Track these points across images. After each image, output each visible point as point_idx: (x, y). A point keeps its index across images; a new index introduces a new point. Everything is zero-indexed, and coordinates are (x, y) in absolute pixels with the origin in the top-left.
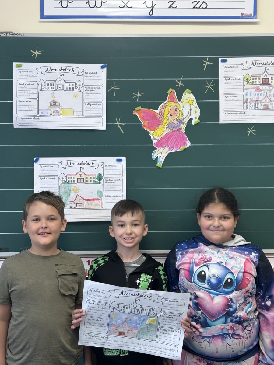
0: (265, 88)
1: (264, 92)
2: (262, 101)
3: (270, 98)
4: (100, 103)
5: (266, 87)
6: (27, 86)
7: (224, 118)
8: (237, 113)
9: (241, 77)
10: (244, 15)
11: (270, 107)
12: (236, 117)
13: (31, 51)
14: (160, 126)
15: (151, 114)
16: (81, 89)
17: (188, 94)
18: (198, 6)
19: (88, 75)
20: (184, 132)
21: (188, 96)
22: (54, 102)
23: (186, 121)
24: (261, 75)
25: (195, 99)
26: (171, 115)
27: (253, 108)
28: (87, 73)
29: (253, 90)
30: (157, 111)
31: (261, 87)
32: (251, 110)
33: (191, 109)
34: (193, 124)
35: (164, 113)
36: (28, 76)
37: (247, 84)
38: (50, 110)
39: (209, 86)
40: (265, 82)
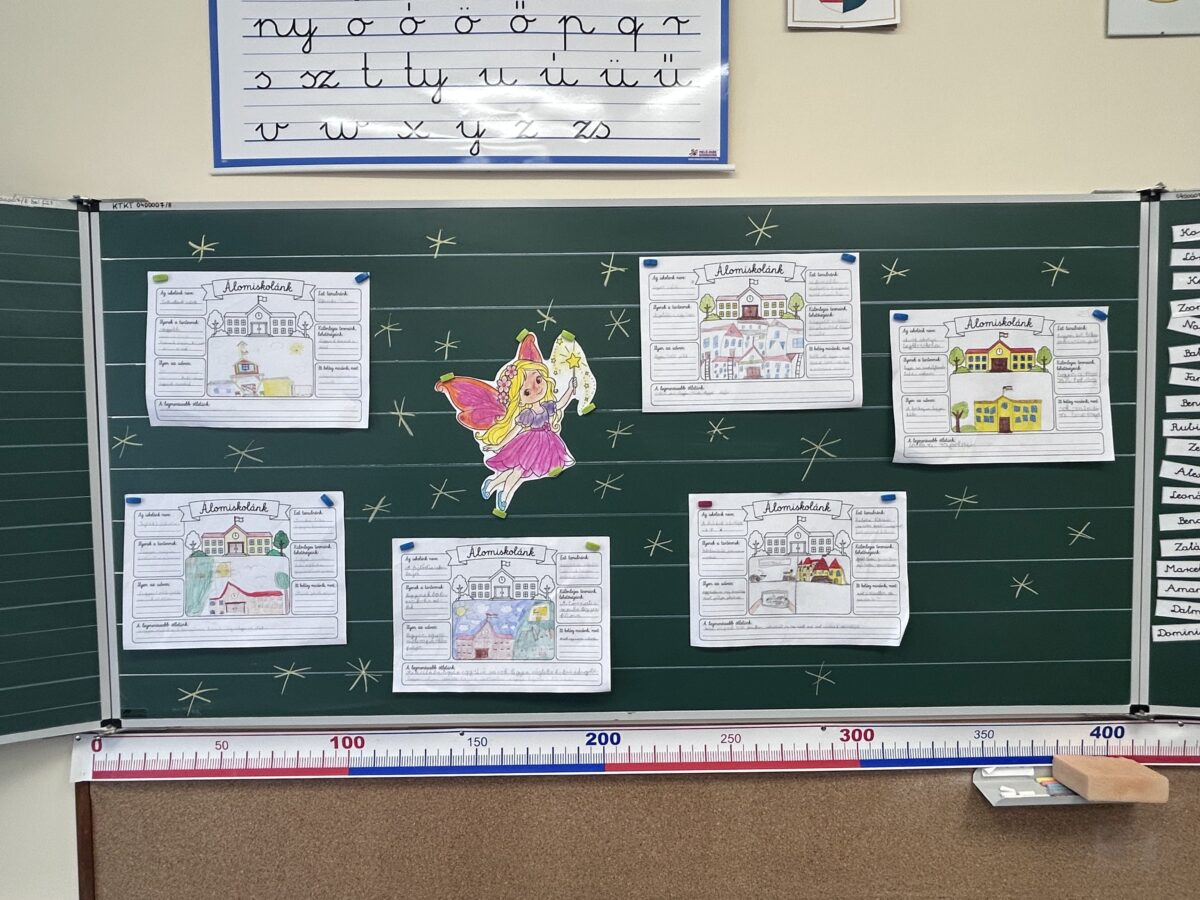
0: (751, 327)
1: (748, 338)
2: (745, 359)
3: (761, 351)
4: (354, 366)
5: (753, 325)
6: (181, 327)
7: (654, 400)
8: (684, 388)
9: (693, 301)
10: (698, 155)
11: (763, 373)
12: (681, 398)
13: (190, 243)
14: (502, 418)
15: (478, 390)
16: (310, 333)
17: (565, 343)
18: (587, 132)
19: (326, 298)
20: (558, 434)
21: (567, 347)
22: (245, 364)
23: (562, 406)
24: (739, 297)
25: (583, 355)
26: (527, 393)
27: (721, 376)
28: (323, 294)
29: (721, 334)
30: (493, 384)
31: (739, 326)
32: (717, 380)
33: (574, 378)
34: (580, 414)
35: (509, 388)
36: (182, 303)
37: (706, 319)
38: (235, 383)
39: (617, 323)
40: (751, 314)
